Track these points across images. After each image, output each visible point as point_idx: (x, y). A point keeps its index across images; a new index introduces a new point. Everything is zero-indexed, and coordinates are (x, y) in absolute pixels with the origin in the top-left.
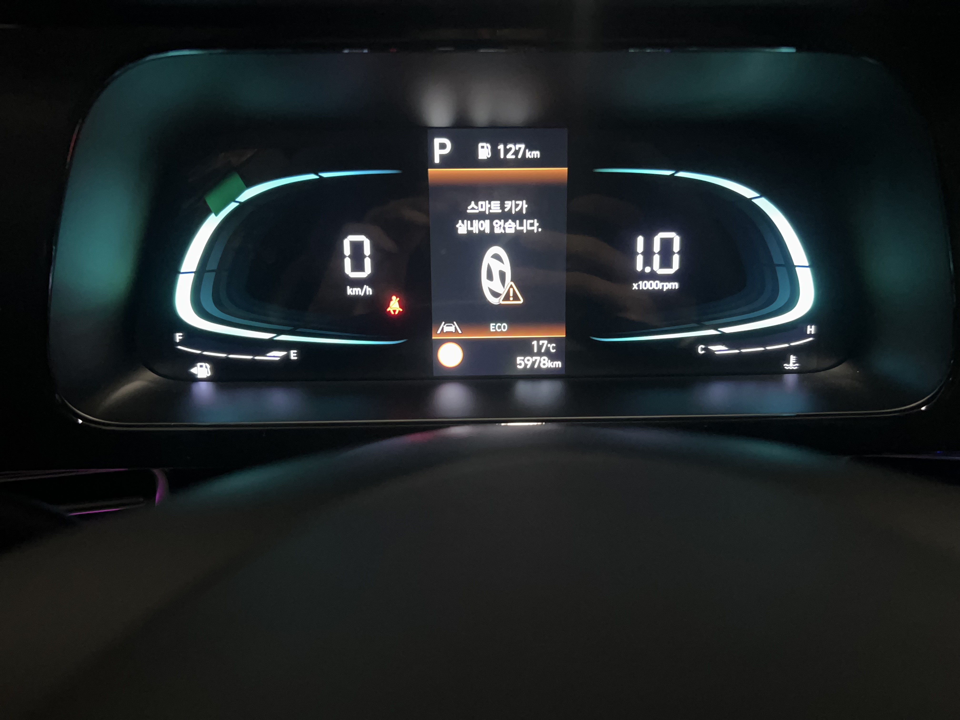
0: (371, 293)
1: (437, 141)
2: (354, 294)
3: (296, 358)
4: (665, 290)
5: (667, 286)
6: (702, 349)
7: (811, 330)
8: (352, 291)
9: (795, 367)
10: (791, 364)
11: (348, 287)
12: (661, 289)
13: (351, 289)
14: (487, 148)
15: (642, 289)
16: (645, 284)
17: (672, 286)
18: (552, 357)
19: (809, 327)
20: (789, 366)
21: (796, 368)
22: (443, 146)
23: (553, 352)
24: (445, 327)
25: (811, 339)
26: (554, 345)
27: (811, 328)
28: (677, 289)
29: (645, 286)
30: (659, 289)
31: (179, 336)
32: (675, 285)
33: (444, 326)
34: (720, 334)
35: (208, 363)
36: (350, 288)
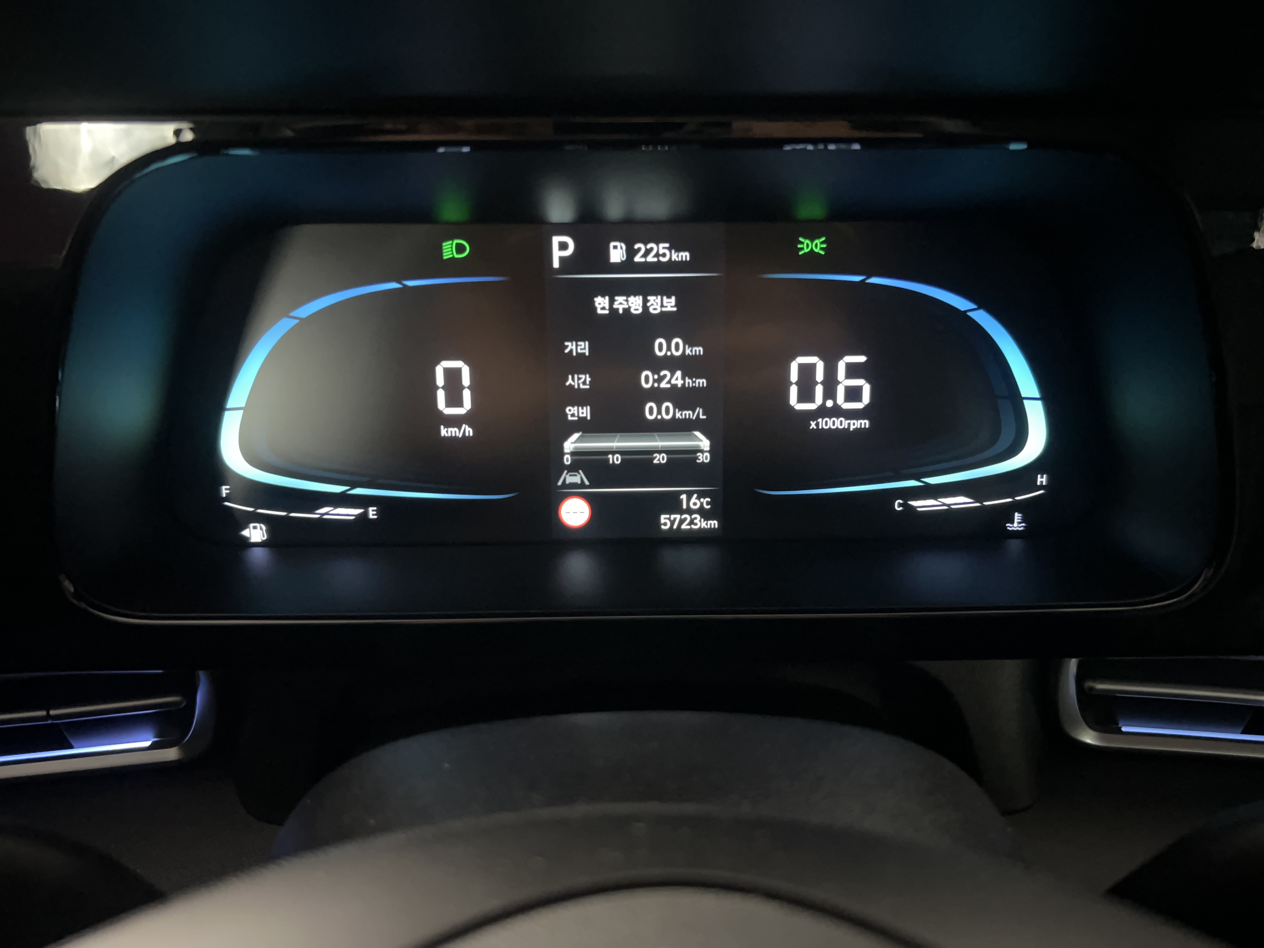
0: (471, 434)
1: (556, 240)
2: (450, 435)
3: (376, 517)
4: (851, 429)
5: (854, 424)
6: (900, 505)
7: (1042, 480)
8: (447, 432)
9: (1020, 527)
10: (1015, 525)
11: (442, 427)
12: (847, 428)
13: (446, 429)
14: (621, 248)
15: (823, 428)
16: (826, 422)
17: (861, 424)
18: (705, 514)
19: (1039, 476)
20: (1013, 527)
21: (1022, 528)
22: (563, 246)
23: (707, 509)
24: (568, 476)
25: (1042, 492)
26: (709, 500)
27: (1042, 477)
28: (868, 428)
29: (826, 425)
30: (844, 428)
31: (226, 489)
32: (864, 423)
33: (566, 476)
34: (923, 486)
35: (263, 524)
36: (444, 428)
